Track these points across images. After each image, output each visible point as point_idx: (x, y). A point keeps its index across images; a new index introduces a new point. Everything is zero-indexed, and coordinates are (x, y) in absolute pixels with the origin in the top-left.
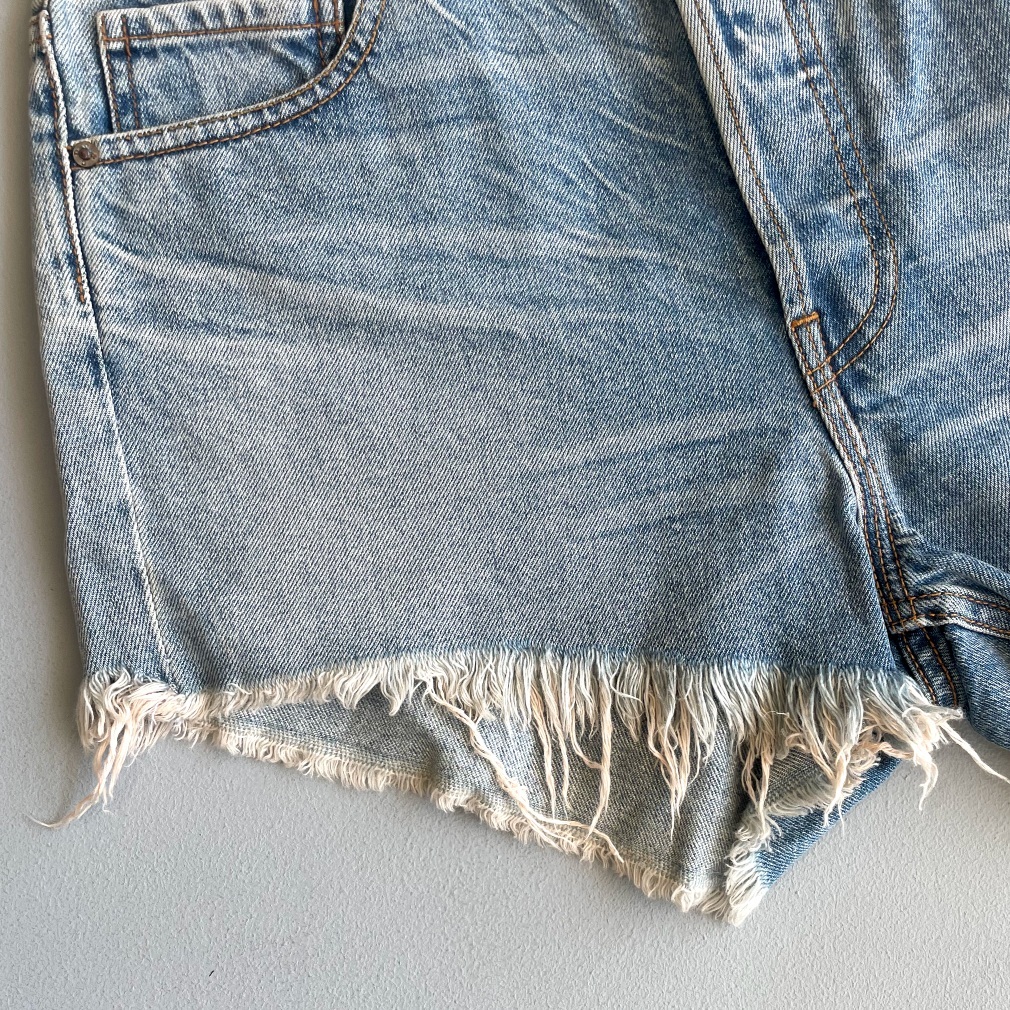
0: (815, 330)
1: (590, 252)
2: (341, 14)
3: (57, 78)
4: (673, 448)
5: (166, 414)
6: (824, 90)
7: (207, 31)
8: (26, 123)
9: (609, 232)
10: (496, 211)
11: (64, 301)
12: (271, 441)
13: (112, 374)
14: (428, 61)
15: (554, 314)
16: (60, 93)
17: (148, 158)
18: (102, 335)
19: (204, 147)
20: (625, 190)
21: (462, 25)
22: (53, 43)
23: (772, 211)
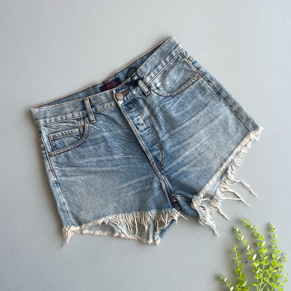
0: (155, 164)
1: (123, 157)
2: (83, 130)
3: (45, 146)
4: (138, 182)
5: (68, 189)
6: (151, 131)
7: (64, 135)
8: (41, 152)
9: (125, 154)
10: (109, 153)
11: (51, 176)
12: (83, 190)
13: (59, 185)
14: (96, 135)
15: (119, 167)
16: (45, 147)
17: (59, 154)
18: (57, 180)
19: (67, 151)
20: (126, 148)
21: (100, 130)
22: (44, 141)
23: (146, 149)
